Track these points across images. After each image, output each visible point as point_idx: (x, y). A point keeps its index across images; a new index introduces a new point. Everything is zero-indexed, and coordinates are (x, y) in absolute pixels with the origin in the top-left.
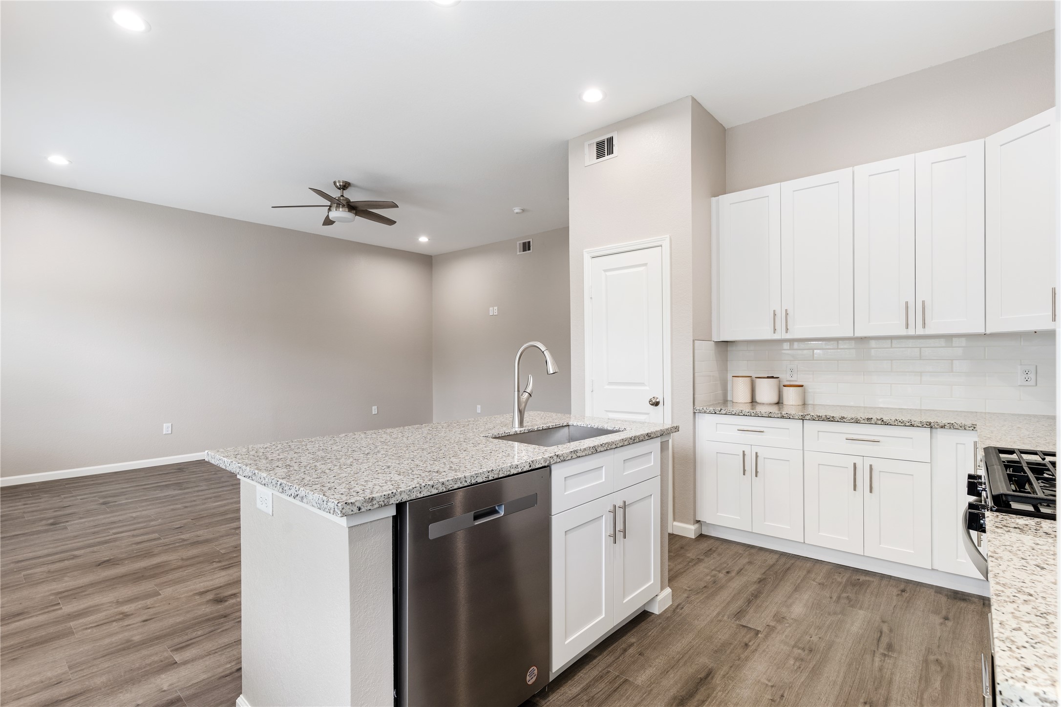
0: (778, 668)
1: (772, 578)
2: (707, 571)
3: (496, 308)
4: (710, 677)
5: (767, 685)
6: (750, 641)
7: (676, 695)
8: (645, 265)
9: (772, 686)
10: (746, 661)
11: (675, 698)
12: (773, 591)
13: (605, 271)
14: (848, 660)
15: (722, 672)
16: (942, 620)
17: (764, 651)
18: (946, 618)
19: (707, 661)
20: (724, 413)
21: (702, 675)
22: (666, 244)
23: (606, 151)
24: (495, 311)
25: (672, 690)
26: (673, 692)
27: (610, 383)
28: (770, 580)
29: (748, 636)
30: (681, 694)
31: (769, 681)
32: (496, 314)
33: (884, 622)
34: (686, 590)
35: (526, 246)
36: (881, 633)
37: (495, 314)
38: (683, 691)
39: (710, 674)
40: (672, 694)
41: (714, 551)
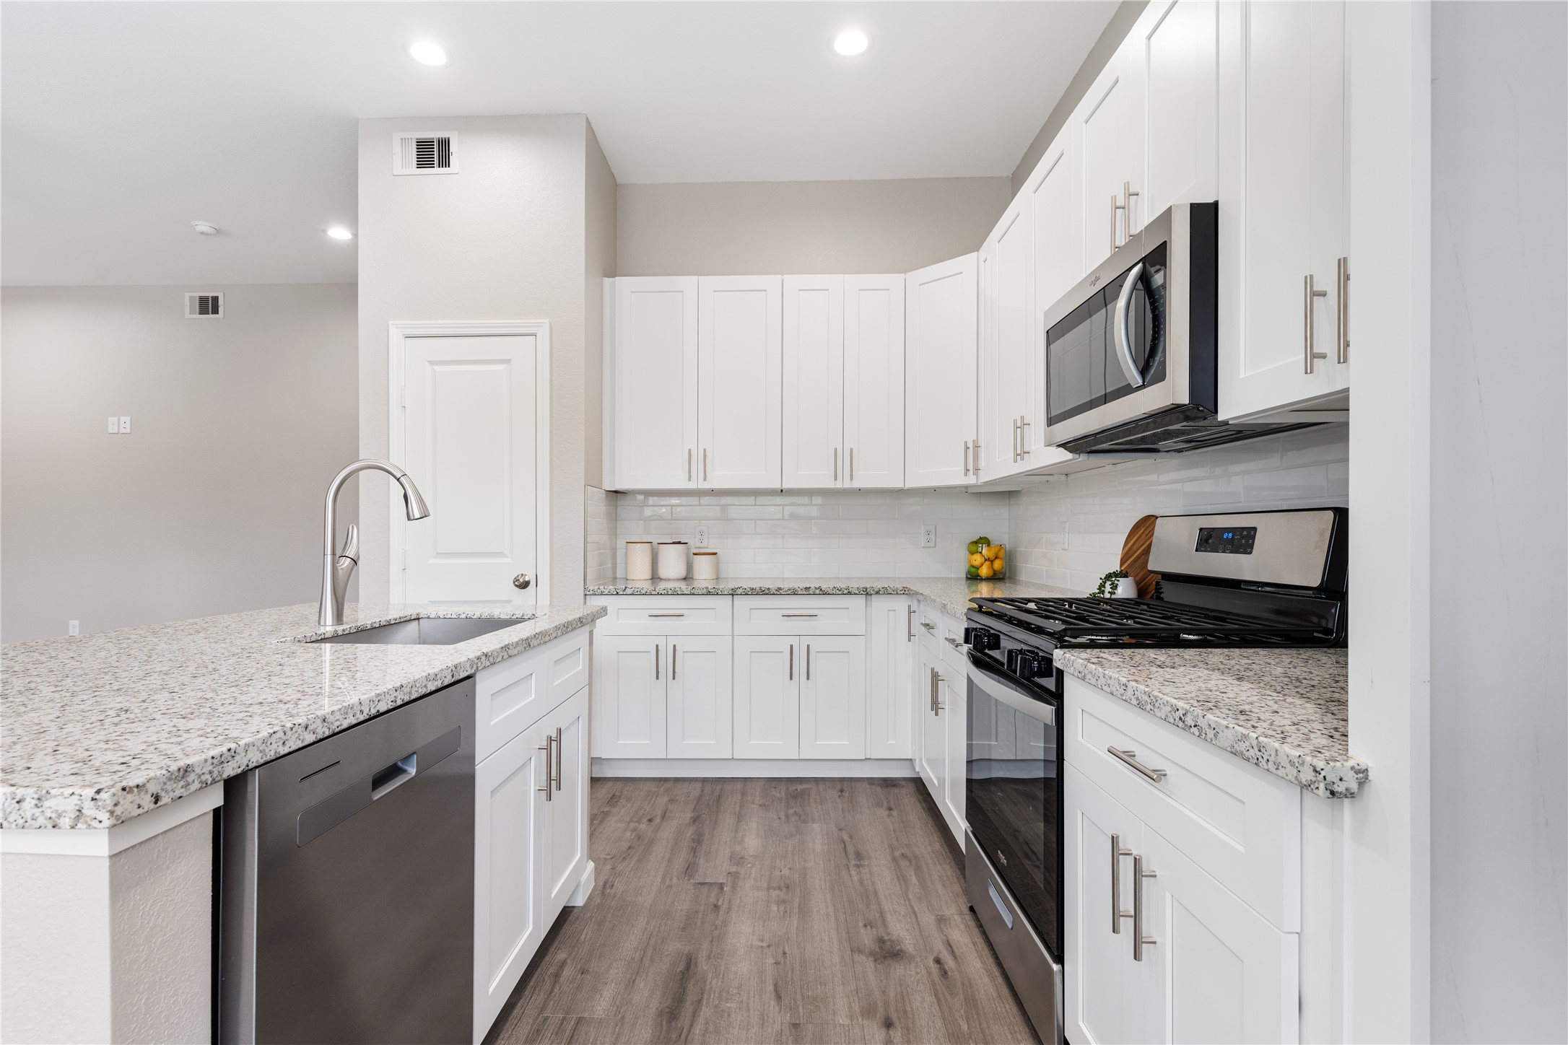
0: (764, 922)
1: (706, 812)
2: (622, 825)
3: (127, 419)
4: (692, 964)
5: (762, 947)
6: (718, 900)
7: (660, 1009)
8: (508, 361)
9: (769, 946)
10: (725, 926)
11: (660, 1014)
12: (714, 829)
13: (432, 363)
14: (828, 884)
15: (704, 952)
16: (888, 812)
17: (739, 906)
18: (890, 809)
19: (679, 946)
20: (631, 593)
21: (681, 968)
22: (544, 334)
23: (436, 159)
24: (122, 425)
25: (651, 1005)
26: (654, 1006)
27: (440, 555)
28: (705, 816)
29: (713, 894)
30: (667, 1004)
31: (762, 941)
32: (128, 431)
33: (841, 830)
34: (606, 859)
35: (209, 305)
36: (844, 842)
37: (122, 431)
38: (667, 1000)
39: (691, 961)
40: (654, 1010)
41: (620, 797)
